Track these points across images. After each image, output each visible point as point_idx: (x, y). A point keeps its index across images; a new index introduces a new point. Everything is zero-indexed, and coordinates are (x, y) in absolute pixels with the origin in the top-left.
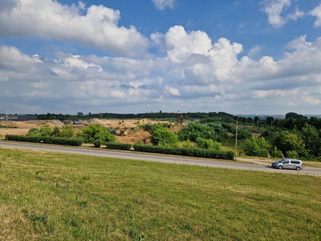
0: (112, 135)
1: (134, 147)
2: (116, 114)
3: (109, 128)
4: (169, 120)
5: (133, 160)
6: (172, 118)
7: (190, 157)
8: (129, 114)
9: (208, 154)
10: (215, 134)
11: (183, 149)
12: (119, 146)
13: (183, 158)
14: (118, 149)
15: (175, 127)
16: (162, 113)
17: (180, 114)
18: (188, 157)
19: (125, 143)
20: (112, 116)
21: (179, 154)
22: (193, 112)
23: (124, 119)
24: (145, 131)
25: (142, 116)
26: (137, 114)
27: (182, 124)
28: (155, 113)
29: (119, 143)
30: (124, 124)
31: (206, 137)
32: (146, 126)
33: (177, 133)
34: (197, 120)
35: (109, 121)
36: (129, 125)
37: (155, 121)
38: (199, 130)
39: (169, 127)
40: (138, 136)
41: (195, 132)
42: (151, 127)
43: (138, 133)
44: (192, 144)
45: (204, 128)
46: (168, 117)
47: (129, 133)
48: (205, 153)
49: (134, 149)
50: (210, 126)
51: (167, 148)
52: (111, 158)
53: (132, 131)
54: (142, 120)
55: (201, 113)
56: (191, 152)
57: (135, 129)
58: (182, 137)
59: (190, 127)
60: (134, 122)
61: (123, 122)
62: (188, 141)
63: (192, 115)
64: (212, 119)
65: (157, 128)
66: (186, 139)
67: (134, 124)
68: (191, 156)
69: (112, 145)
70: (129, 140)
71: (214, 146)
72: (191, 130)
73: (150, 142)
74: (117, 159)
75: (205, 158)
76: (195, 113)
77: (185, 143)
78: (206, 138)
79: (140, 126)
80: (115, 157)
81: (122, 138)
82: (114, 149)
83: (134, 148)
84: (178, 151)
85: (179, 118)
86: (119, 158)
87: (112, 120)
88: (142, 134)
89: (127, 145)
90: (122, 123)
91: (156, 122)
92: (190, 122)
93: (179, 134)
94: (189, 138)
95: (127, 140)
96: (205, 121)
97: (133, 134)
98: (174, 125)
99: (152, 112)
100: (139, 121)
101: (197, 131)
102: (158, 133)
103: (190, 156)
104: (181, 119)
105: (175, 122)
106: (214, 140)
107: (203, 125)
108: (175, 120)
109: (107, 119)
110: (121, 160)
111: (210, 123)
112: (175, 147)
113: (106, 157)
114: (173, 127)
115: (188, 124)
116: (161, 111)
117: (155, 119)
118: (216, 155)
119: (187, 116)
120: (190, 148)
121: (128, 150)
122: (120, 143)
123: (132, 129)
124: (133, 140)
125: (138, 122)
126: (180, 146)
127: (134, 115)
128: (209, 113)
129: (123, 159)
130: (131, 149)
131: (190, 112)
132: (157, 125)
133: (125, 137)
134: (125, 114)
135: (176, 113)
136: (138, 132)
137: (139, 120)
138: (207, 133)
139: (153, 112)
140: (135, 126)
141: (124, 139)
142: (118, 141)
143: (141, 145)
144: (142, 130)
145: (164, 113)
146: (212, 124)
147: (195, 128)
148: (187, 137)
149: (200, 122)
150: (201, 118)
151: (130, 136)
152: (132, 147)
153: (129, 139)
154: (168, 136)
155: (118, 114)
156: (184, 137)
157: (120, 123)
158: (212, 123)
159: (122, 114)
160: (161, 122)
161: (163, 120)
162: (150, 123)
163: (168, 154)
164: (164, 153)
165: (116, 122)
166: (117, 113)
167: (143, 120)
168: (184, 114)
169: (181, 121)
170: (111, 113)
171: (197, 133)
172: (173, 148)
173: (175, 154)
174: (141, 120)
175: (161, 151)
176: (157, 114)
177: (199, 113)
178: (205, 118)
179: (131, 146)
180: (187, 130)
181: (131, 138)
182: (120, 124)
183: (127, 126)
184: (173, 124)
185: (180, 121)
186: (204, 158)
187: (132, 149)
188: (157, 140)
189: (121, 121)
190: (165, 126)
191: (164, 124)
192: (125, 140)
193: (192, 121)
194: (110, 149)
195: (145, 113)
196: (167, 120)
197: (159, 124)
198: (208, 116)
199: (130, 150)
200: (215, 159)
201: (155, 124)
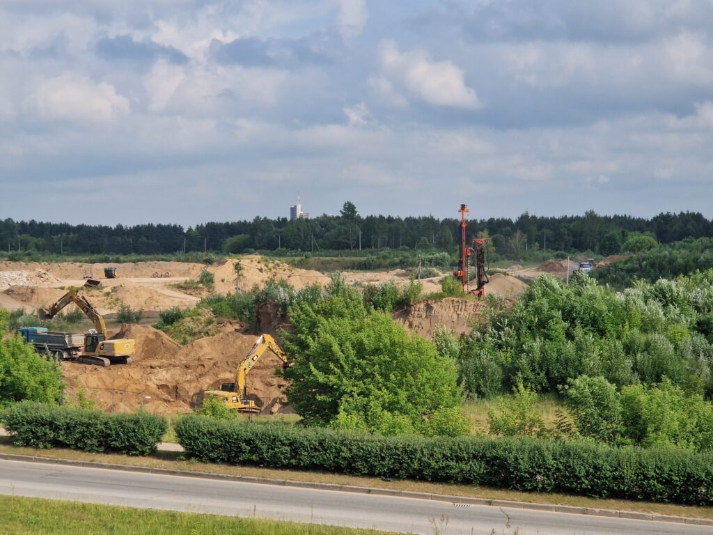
0: (40, 360)
1: (182, 435)
2: (64, 228)
3: (20, 313)
4: (402, 264)
5: (173, 516)
6: (425, 247)
7: (534, 496)
8: (150, 228)
9: (646, 477)
10: (696, 352)
11: (493, 446)
12: (88, 426)
13: (490, 503)
14: (82, 449)
15: (444, 310)
16: (359, 220)
17: (473, 227)
18: (526, 495)
19: (125, 409)
20: (41, 241)
21: (466, 480)
22: (558, 216)
23: (117, 261)
24: (246, 332)
25: (229, 241)
26: (199, 228)
27: (487, 289)
28: (312, 216)
29: (87, 410)
30: (115, 290)
31: (634, 369)
32: (257, 301)
33: (456, 346)
34: (579, 265)
35: (26, 273)
36: (145, 296)
37: (314, 274)
38: (596, 325)
39: (403, 306)
40: (207, 363)
41: (570, 336)
42: (284, 306)
43: (207, 348)
44: (550, 415)
45: (623, 314)
46: (396, 246)
47: (150, 349)
48: (629, 473)
49: (180, 449)
50: (665, 298)
51: (391, 440)
52: (37, 503)
53: (165, 337)
54: (231, 262)
55: (607, 219)
56: (538, 463)
57: (188, 323)
58: (482, 373)
59: (538, 311)
60: (181, 280)
61: (109, 274)
62: (526, 395)
63: (547, 232)
64: (679, 253)
65: (327, 314)
66: (507, 386)
67: (179, 287)
68: (543, 490)
69: (42, 423)
70: (147, 390)
71: (683, 425)
72: (541, 327)
73: (284, 405)
74: (74, 507)
75: (630, 504)
76: (564, 219)
77: (498, 408)
78: (636, 377)
79: (219, 300)
80: (64, 499)
81: (108, 380)
82: (57, 444)
83: (181, 443)
84: (459, 459)
85: (468, 250)
86: (86, 501)
87: (40, 268)
88: (232, 351)
89: (136, 422)
90: (104, 281)
91: (324, 280)
92: (531, 272)
93: (465, 353)
94: (531, 375)
95: (139, 393)
96: (631, 271)
97: (174, 354)
98: (438, 297)
99: (293, 210)
100: (210, 269)
101: (579, 332)
102: (336, 348)
103: (534, 490)
104: (480, 260)
105: (442, 275)
106: (689, 388)
107: (619, 297)
108: (439, 263)
109: (12, 259)
110: (98, 514)
111: (663, 282)
112: (442, 432)
113: (9, 499)
114: (429, 308)
115: (522, 288)
116: (350, 208)
117: (313, 259)
118: (699, 483)
119: (518, 239)
120: (532, 440)
121: (142, 454)
122: (96, 408)
123: (170, 319)
124: (175, 391)
125: (207, 280)
126: (473, 433)
127: (176, 230)
128: (655, 219)
129: (114, 511)
130: (161, 447)
131: (539, 216)
132: (323, 293)
133: (122, 370)
134: (120, 228)
135: (447, 221)
136: (204, 341)
137: (209, 262)
138: (648, 347)
139: (299, 213)
140: (189, 301)
141: (118, 383)
142: (81, 397)
143: (224, 423)
144: (230, 328)
145: (371, 219)
146: (676, 286)
147: (569, 315)
148: (517, 369)
149: (601, 276)
150: (609, 248)
151: (154, 363)
152: (171, 434)
153: (152, 385)
154: (403, 369)
155: (81, 229)
156: (499, 374)
157: (92, 284)
158: (673, 284)
159: (106, 229)
160: (350, 278)
161: (365, 267)
162: (284, 284)
163: (399, 478)
164: (371, 474)
165: (67, 277)
166: (74, 223)
167: (238, 267)
168: (495, 226)
169: (480, 267)
170: (33, 222)
171: (579, 348)
172: (428, 440)
173: (440, 477)
174: (221, 263)
175: (354, 458)
176: (325, 223)
177: (591, 216)
178: (633, 248)
179: (163, 430)
180: (516, 323)
181: (164, 376)
182: (95, 292)
183: (134, 305)
184: (430, 287)
185: (471, 270)
186: (622, 503)
187: (170, 444)
188: (325, 389)
189: (98, 270)
190: (374, 299)
191: (371, 291)
192: (123, 391)
193: (548, 268)
194: (27, 443)
195: (250, 219)
196: (393, 266)
197: (337, 288)
198: (649, 238)
199: (154, 453)
200: (694, 509)
201: (314, 291)
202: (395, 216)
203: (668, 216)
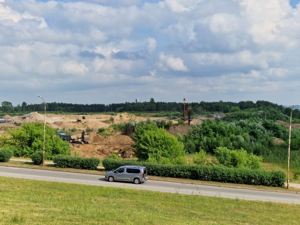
0: (64, 143)
1: (104, 164)
2: (71, 105)
3: (58, 129)
4: (167, 115)
5: (101, 187)
6: (173, 111)
7: (205, 182)
8: (95, 105)
9: (237, 176)
10: (251, 141)
11: (193, 167)
12: (77, 161)
13: (192, 184)
14: (75, 168)
15: (178, 128)
16: (155, 103)
17: (187, 105)
18: (203, 182)
19: (88, 157)
20: (64, 109)
21: (185, 177)
22: (211, 102)
23: (86, 114)
24: (123, 134)
25: (118, 109)
26: (110, 105)
27: (191, 123)
28: (142, 102)
29: (77, 157)
30: (85, 122)
31: (233, 145)
32: (126, 126)
33: (182, 138)
34: (219, 115)
35: (60, 118)
36: (94, 124)
37: (142, 118)
38: (222, 133)
39: (167, 127)
40: (111, 143)
41: (215, 136)
42: (134, 127)
43: (111, 139)
44: (210, 159)
45: (231, 130)
46: (165, 110)
47: (96, 139)
48: (232, 175)
49: (103, 168)
50: (242, 125)
51: (164, 165)
52: (63, 184)
53: (100, 136)
54: (119, 114)
55: (226, 103)
56: (207, 173)
57: (106, 132)
58: (190, 146)
59: (206, 129)
60: (105, 120)
61: (84, 118)
62: (202, 152)
63: (208, 106)
64: (246, 113)
65: (147, 129)
66: (198, 150)
67: (104, 122)
68: (208, 180)
69: (64, 160)
70: (94, 151)
71: (247, 162)
72: (207, 133)
73: (134, 155)
74: (73, 185)
75: (233, 184)
76: (213, 103)
77: (196, 156)
78: (234, 148)
79: (115, 125)
80: (70, 182)
81: (83, 148)
82: (68, 167)
83: (104, 166)
84: (184, 171)
85: (186, 112)
86: (76, 183)
87: (64, 116)
88: (119, 140)
89: (91, 160)
90: (82, 120)
91: (145, 119)
92: (204, 118)
93: (185, 141)
94: (204, 147)
95: (92, 152)
96: (232, 117)
97: (102, 141)
98: (177, 125)
99: (136, 100)
100: (113, 117)
101: (217, 135)
102: (149, 138)
103: (205, 180)
104: (189, 114)
105: (178, 119)
106: (249, 151)
107: (228, 125)
108: (177, 115)
109: (56, 114)
110: (80, 187)
111: (242, 121)
112: (178, 163)
113: (54, 182)
114: (174, 128)
115: (200, 123)
116: (152, 100)
117: (142, 114)
118: (252, 178)
119: (200, 109)
120: (205, 166)
121: (93, 169)
122: (80, 156)
123: (101, 131)
124: (102, 152)
125: (112, 120)
126: (188, 163)
127: (103, 106)
128: (239, 103)
129: (84, 186)
130: (98, 167)
131: (206, 102)
132: (145, 124)
133: (87, 145)
134: (87, 105)
135: (180, 103)
136: (111, 137)
137: (113, 115)
138: (237, 139)
139: (138, 101)
140: (106, 126)
141: (86, 149)
142: (75, 153)
143: (116, 160)
144: (118, 133)
145: (158, 103)
146: (245, 121)
147: (214, 130)
148: (200, 145)
149: (224, 119)
150: (226, 111)
151: (96, 143)
152: (101, 164)
153: (96, 150)
154: (166, 144)
155: (75, 105)
156: (195, 147)
157: (79, 121)
158: (244, 121)
159: (83, 105)
160: (152, 119)
161: (156, 116)
162: (134, 121)
163: (166, 176)
164: (158, 175)
165: (72, 119)
166: (74, 104)
167: (121, 116)
168: (194, 105)
169: (189, 116)
170: (62, 103)
171: (218, 140)
172: (175, 166)
173: (178, 176)
174: (116, 115)
175: (153, 171)
176: (145, 104)
177: (221, 102)
178: (233, 111)
179: (99, 162)
180: (199, 132)
181: (99, 147)
182: (80, 123)
183: (90, 127)
184: (175, 122)
185: (187, 117)
186: (230, 184)
187: (101, 167)
188: (145, 150)
189: (80, 117)
190: (160, 125)
191: (158, 123)
192: (87, 151)
193: (209, 116)
194: (60, 167)
195: (124, 103)
196: (164, 116)
197: (148, 122)
198: (237, 108)
199: (96, 169)
200: (251, 186)
201: (142, 123)
202: (165, 102)
203: (243, 102)
